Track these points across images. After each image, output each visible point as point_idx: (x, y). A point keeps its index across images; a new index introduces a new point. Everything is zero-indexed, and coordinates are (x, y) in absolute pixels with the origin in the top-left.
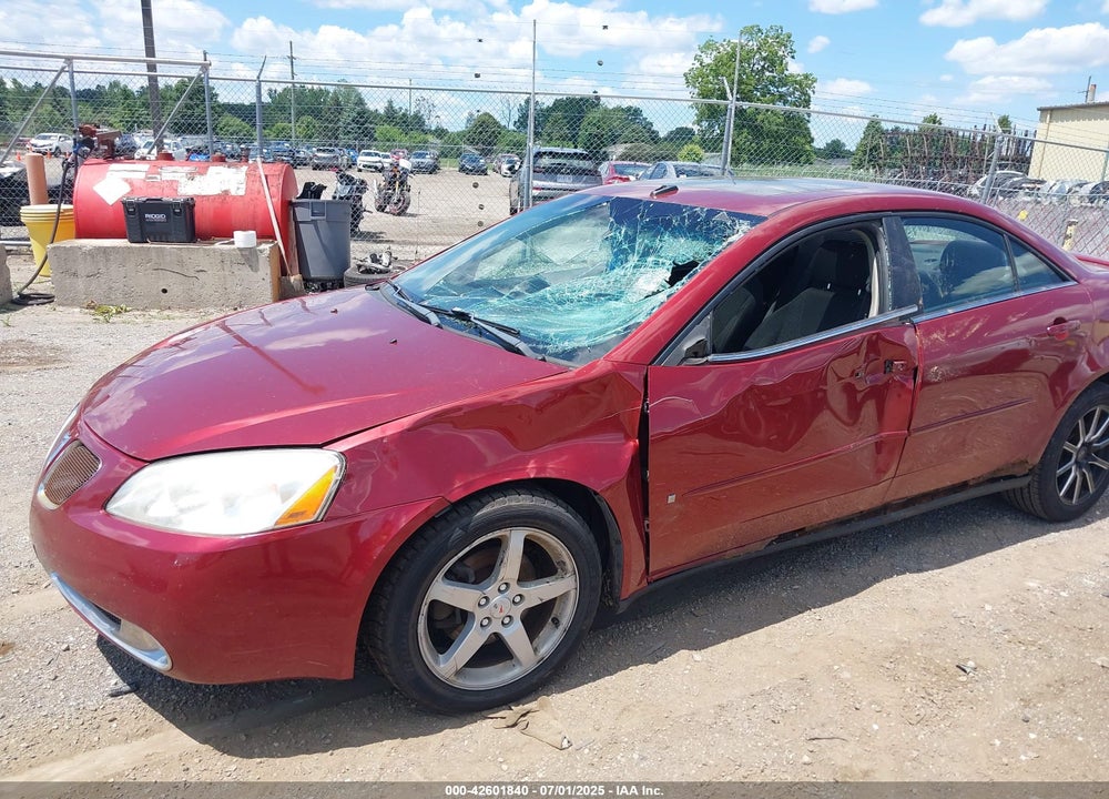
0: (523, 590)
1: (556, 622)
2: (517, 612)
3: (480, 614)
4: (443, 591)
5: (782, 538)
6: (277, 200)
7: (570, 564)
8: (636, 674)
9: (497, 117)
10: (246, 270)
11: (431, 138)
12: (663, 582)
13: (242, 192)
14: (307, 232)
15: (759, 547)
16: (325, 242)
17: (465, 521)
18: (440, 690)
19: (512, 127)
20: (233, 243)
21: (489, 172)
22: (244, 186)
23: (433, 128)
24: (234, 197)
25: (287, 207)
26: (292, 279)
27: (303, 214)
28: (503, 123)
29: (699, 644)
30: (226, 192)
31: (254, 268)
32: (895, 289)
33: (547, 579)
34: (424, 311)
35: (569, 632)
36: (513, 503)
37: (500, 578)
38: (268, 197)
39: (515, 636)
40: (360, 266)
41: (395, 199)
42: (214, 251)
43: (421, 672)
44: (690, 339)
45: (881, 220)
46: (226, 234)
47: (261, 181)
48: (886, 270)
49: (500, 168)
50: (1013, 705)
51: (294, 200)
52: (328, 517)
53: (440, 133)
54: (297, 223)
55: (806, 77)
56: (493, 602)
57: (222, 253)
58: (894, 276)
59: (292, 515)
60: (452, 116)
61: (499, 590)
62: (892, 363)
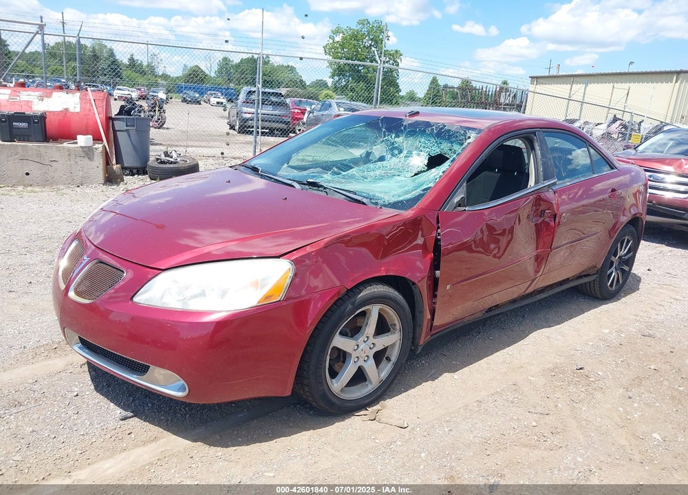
0: (375, 341)
1: (388, 359)
2: (371, 353)
3: (354, 355)
4: (339, 342)
5: (490, 310)
6: (103, 116)
7: (398, 325)
8: (426, 387)
9: (203, 68)
10: (86, 160)
11: (160, 81)
12: (438, 335)
13: (78, 110)
14: (122, 137)
15: (480, 315)
16: (135, 144)
17: (353, 300)
18: (335, 400)
19: (213, 75)
20: (76, 143)
21: (202, 103)
22: (79, 106)
23: (160, 74)
24: (73, 113)
25: (109, 120)
26: (115, 167)
27: (119, 125)
28: (207, 72)
29: (453, 369)
30: (66, 110)
31: (91, 159)
32: (544, 171)
33: (386, 334)
34: (290, 182)
35: (396, 364)
36: (376, 290)
37: (365, 333)
38: (97, 114)
39: (370, 367)
40: (158, 159)
41: (156, 118)
42: (64, 148)
43: (326, 390)
44: (456, 197)
45: (535, 133)
46: (71, 137)
47: (91, 103)
48: (539, 160)
49: (209, 100)
50: (621, 391)
51: (113, 116)
52: (287, 298)
53: (165, 77)
54: (115, 131)
55: (397, 52)
56: (361, 348)
57: (69, 150)
58: (544, 164)
59: (267, 297)
60: (173, 66)
61: (364, 341)
62: (544, 212)
